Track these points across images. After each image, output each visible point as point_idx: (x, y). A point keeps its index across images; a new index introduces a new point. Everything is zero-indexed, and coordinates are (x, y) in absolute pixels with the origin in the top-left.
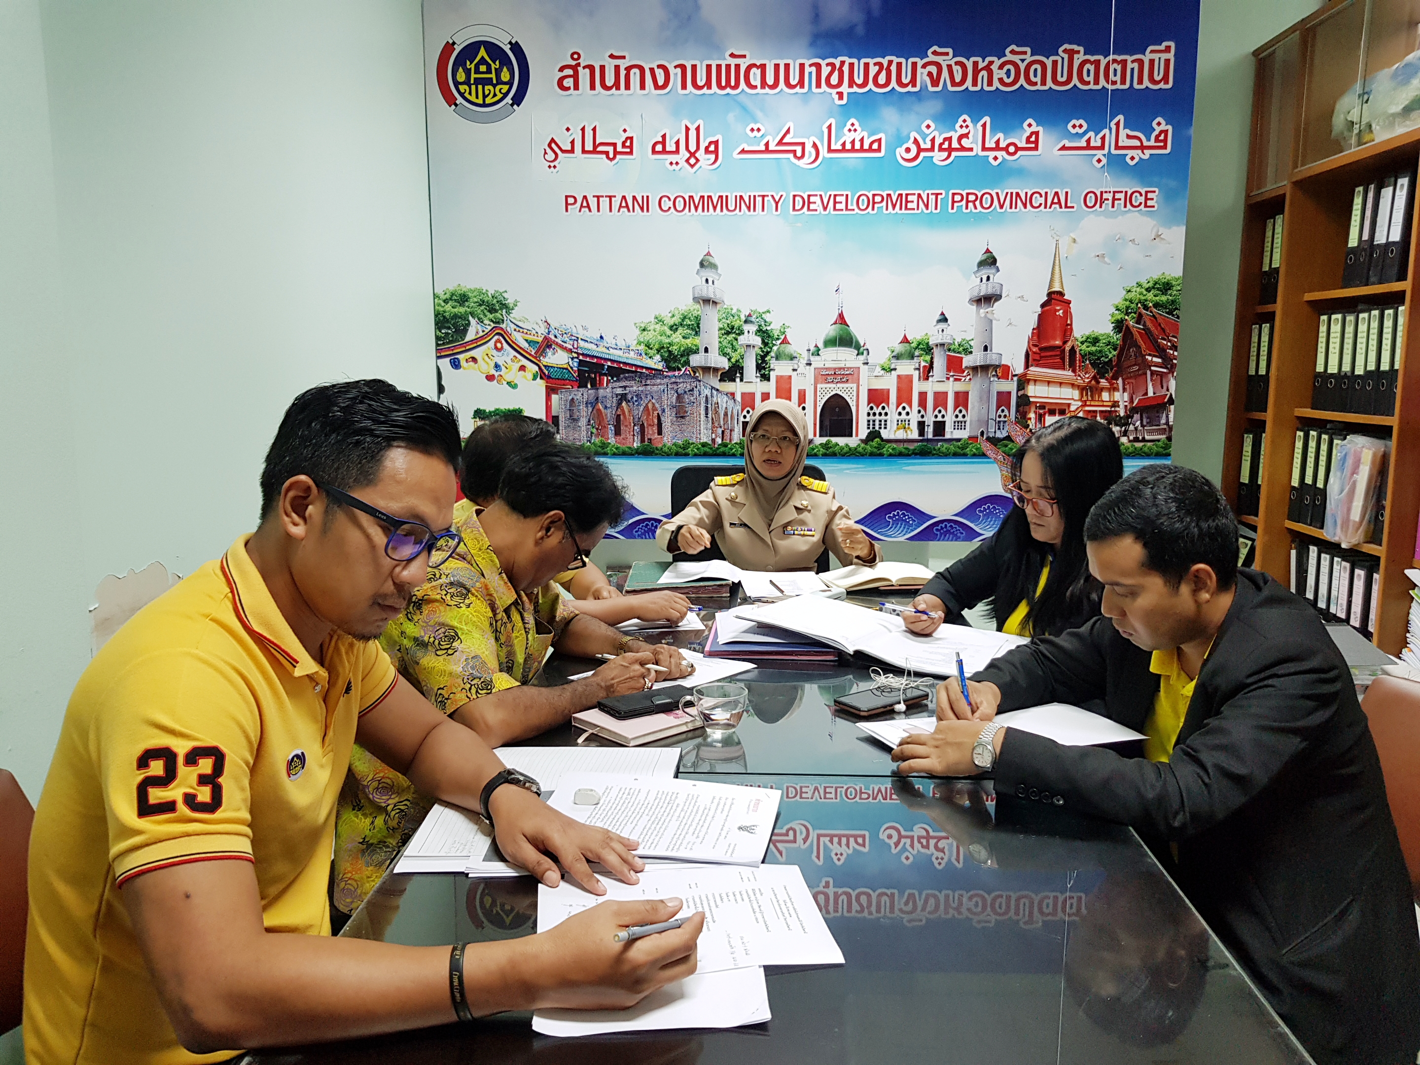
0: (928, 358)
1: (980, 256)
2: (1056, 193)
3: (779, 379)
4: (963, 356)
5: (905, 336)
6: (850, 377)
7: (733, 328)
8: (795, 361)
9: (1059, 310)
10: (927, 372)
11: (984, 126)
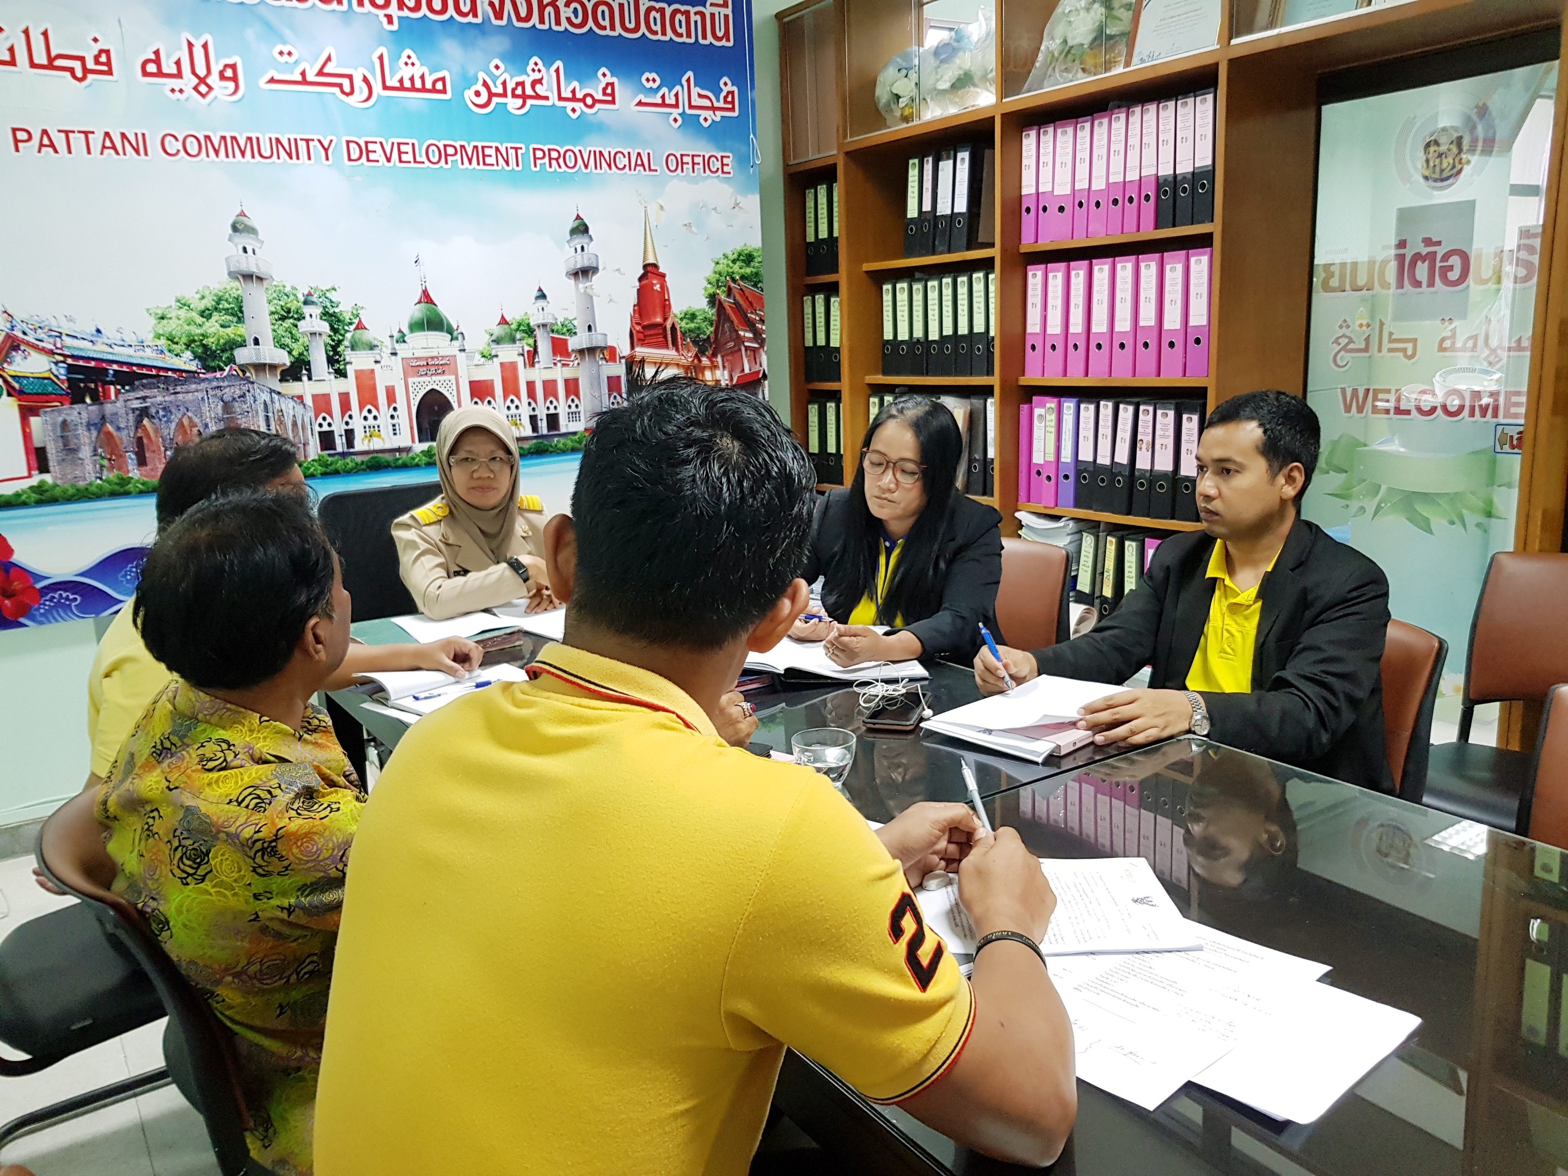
0: (531, 341)
1: (571, 223)
2: (639, 154)
3: (359, 374)
4: (568, 337)
5: (503, 316)
6: (445, 368)
7: (289, 311)
8: (376, 351)
9: (655, 285)
10: (532, 357)
11: (557, 71)
